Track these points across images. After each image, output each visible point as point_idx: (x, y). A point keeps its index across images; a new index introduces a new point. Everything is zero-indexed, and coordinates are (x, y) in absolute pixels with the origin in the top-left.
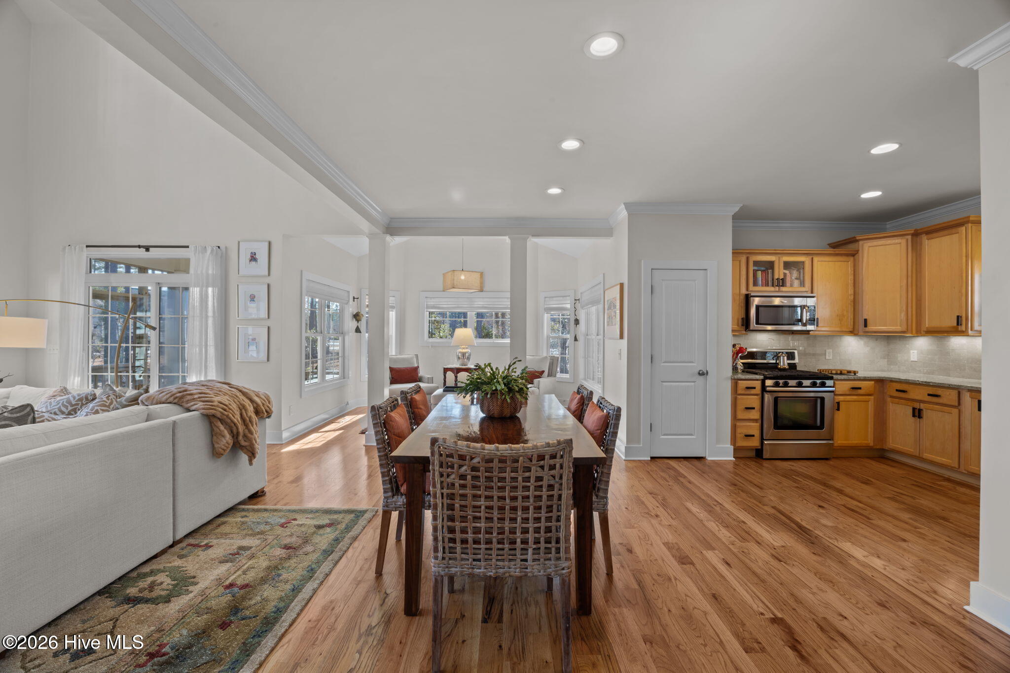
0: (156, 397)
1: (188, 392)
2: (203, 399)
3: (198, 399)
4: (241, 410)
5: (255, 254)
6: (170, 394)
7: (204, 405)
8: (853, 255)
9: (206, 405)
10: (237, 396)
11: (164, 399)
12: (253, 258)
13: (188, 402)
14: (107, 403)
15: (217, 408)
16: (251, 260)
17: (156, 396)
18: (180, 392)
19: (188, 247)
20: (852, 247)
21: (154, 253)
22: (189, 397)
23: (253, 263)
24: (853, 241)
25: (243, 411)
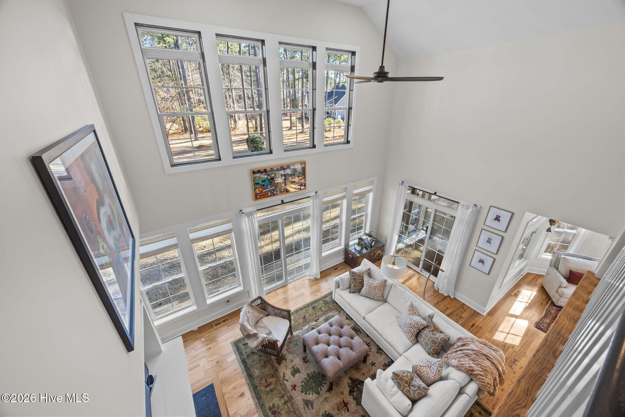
5: (500, 217)
12: (497, 219)
19: (459, 203)
23: (497, 222)
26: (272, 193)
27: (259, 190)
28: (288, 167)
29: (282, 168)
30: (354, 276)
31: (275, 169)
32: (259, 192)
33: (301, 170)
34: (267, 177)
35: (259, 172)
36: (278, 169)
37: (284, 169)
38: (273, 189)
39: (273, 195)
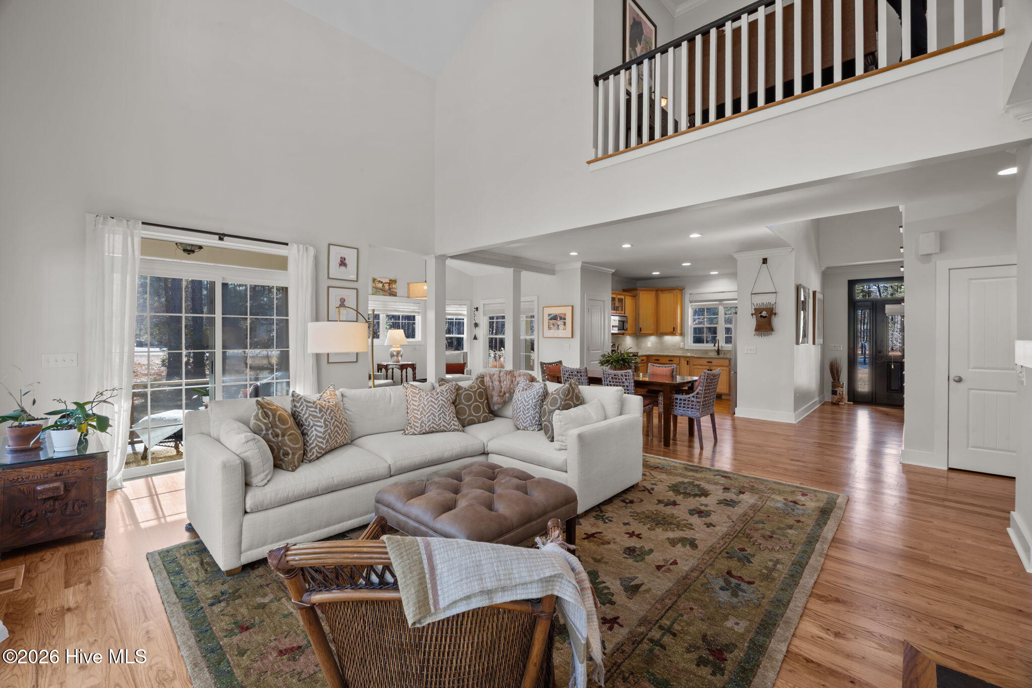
5: (345, 260)
8: (634, 297)
12: (343, 263)
16: (340, 265)
19: (287, 244)
20: (635, 292)
21: (228, 243)
23: (343, 268)
24: (635, 289)
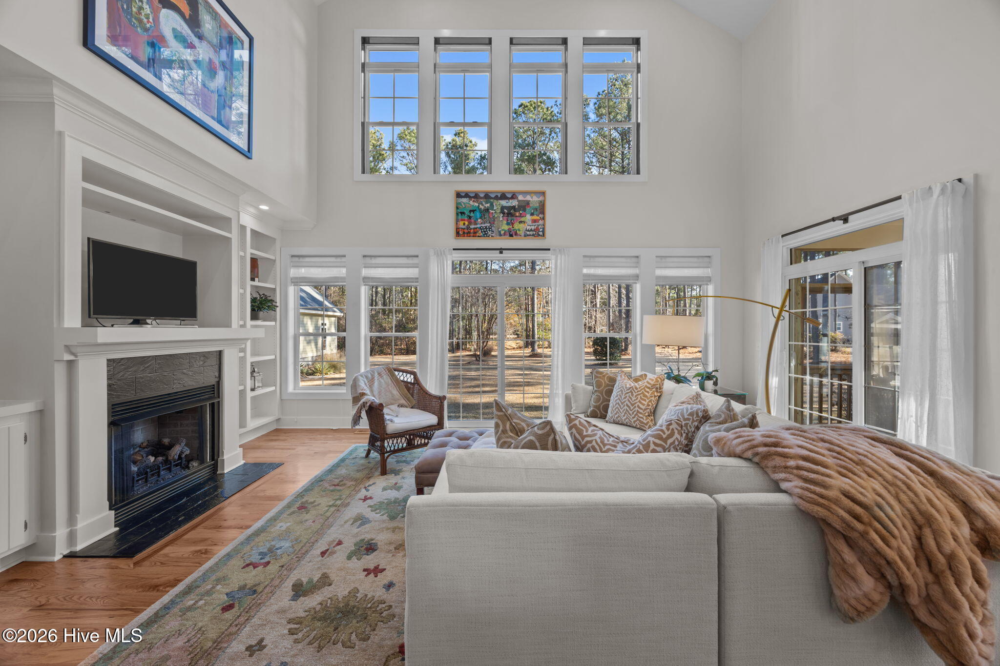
0: (729, 443)
1: (779, 449)
2: (805, 473)
3: (795, 471)
4: (920, 527)
6: (748, 444)
7: (802, 488)
9: (807, 489)
10: (909, 488)
11: (738, 450)
13: (776, 469)
14: (664, 433)
15: (834, 506)
17: (729, 440)
18: (766, 445)
22: (778, 461)
25: (927, 532)
26: (485, 232)
27: (464, 224)
28: (514, 196)
29: (503, 196)
30: (600, 377)
31: (493, 196)
32: (464, 227)
33: (538, 205)
34: (479, 206)
35: (467, 195)
36: (497, 196)
37: (507, 198)
38: (486, 227)
39: (486, 235)
